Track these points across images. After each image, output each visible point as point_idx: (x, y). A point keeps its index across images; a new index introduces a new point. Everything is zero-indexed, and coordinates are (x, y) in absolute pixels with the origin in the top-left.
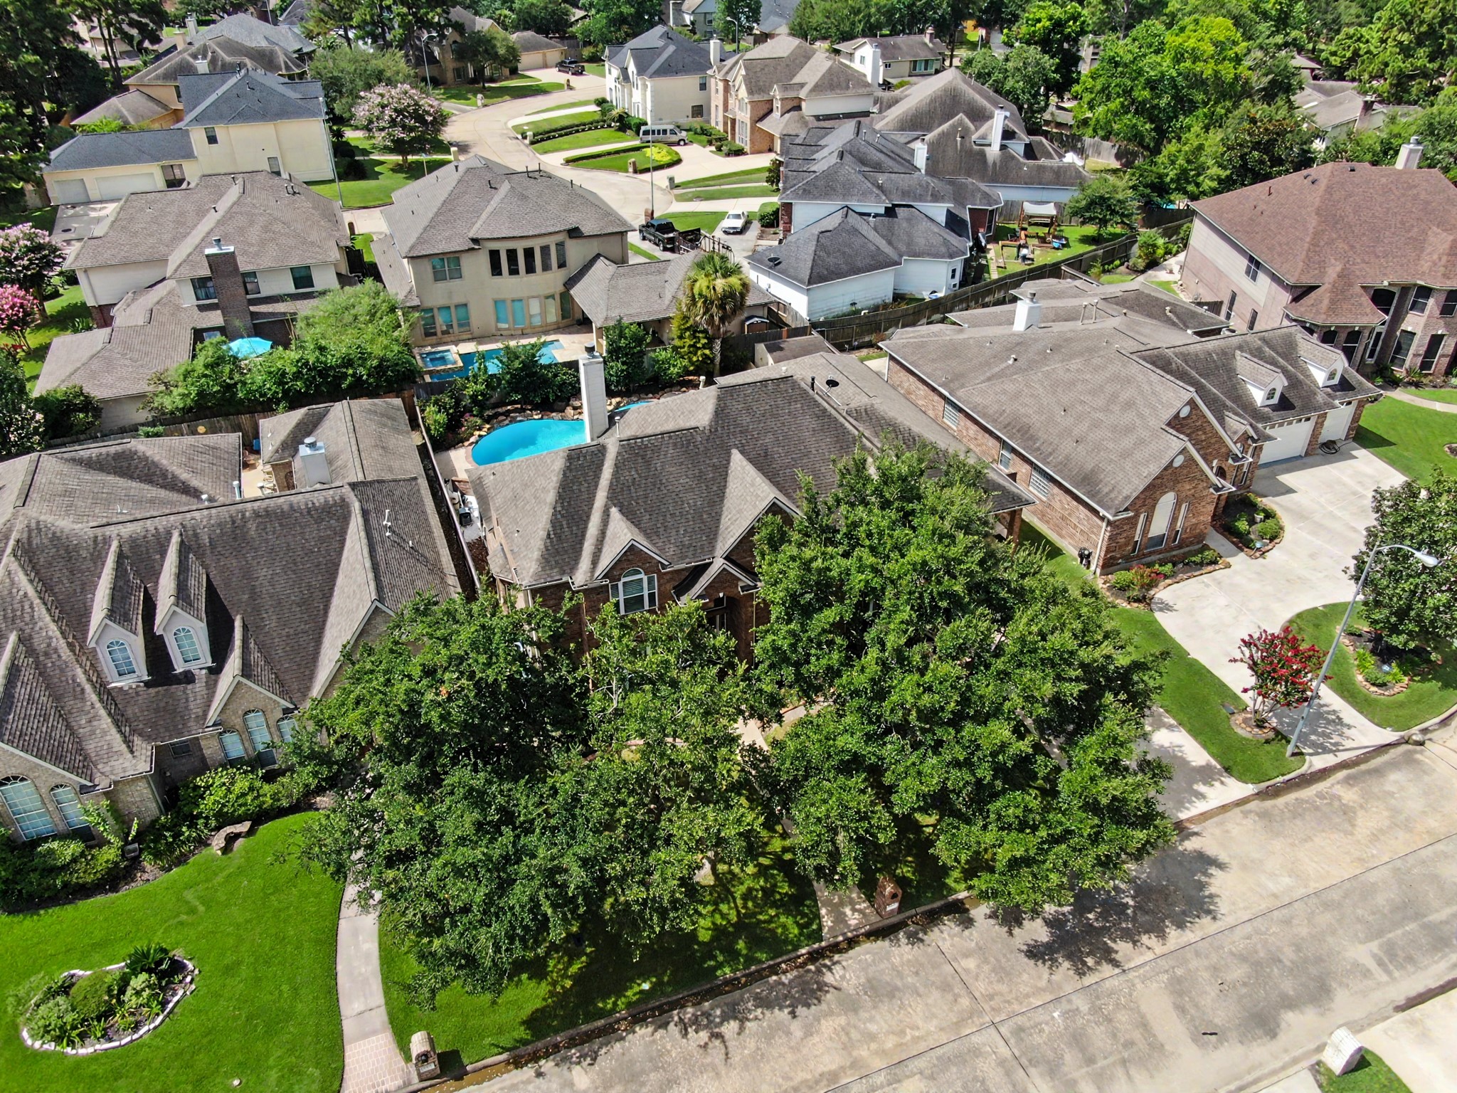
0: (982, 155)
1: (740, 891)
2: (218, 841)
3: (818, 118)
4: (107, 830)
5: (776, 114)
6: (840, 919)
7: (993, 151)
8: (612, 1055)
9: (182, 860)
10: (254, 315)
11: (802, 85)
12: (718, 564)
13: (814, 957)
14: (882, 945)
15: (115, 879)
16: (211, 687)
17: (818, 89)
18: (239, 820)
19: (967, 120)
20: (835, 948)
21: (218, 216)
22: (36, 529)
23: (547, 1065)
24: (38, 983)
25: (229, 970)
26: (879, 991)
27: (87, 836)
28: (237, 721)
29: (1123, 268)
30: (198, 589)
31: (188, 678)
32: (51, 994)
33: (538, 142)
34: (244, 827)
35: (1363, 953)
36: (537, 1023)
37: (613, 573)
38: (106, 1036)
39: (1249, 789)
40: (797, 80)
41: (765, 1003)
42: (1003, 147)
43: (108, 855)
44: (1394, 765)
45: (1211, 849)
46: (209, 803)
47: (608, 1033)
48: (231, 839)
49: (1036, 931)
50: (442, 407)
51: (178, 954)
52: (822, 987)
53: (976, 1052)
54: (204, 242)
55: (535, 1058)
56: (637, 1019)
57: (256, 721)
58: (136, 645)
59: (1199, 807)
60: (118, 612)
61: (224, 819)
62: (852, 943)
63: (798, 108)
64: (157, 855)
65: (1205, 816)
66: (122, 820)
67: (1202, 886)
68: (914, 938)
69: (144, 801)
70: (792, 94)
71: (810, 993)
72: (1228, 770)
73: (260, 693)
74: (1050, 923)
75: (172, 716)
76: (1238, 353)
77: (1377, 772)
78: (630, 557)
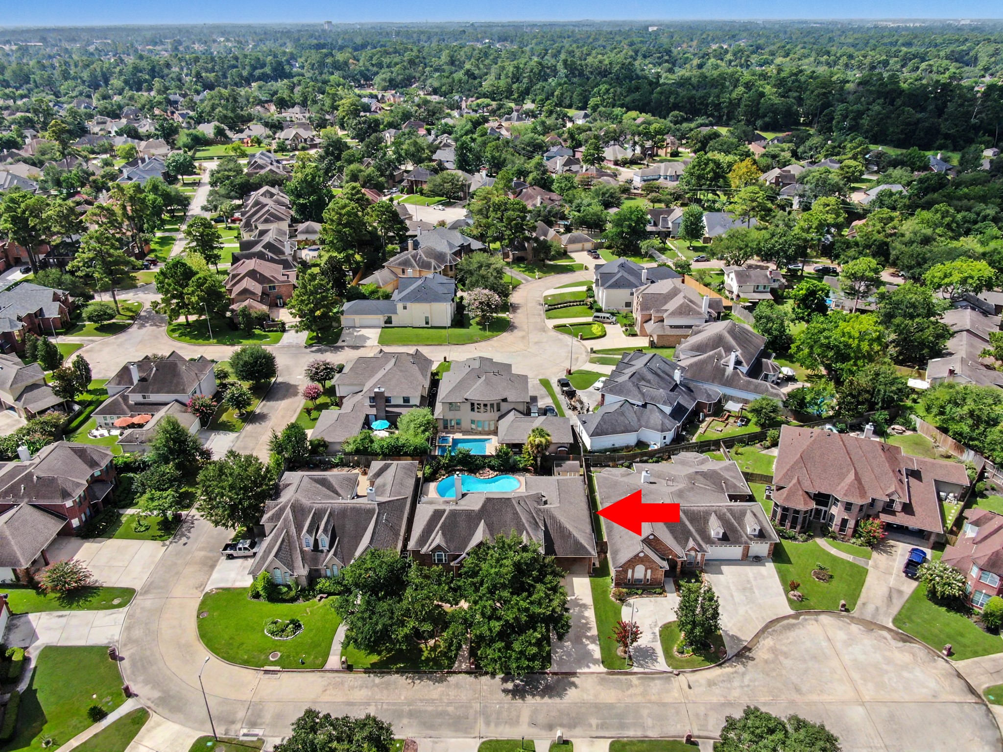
0: (724, 370)
1: (439, 650)
2: (318, 597)
3: (671, 326)
4: (293, 586)
5: (652, 321)
6: (460, 666)
7: (730, 369)
8: (387, 678)
9: (308, 600)
10: (387, 412)
11: (667, 310)
12: (464, 555)
13: (448, 673)
14: (468, 676)
15: (293, 600)
16: (327, 555)
17: (673, 314)
18: (324, 593)
19: (723, 351)
20: (455, 673)
21: (385, 372)
22: (297, 501)
23: (372, 675)
24: (270, 620)
25: (312, 630)
26: (457, 686)
27: (289, 587)
28: (330, 566)
29: (758, 445)
30: (330, 528)
31: (322, 551)
32: (273, 623)
33: (550, 310)
34: (325, 595)
35: (594, 722)
36: (374, 665)
37: (433, 551)
38: (281, 636)
39: (605, 670)
40: (664, 308)
41: (430, 679)
42: (735, 368)
43: (293, 593)
44: (659, 678)
45: (577, 683)
46: (318, 587)
47: (389, 673)
48: (321, 598)
49: (510, 686)
50: (432, 466)
51: (301, 623)
52: (446, 680)
53: (471, 707)
54: (375, 386)
55: (370, 673)
56: (397, 672)
57: (335, 568)
58: (312, 540)
59: (586, 670)
60: (309, 532)
61: (321, 592)
62: (460, 672)
63: (662, 321)
64: (304, 597)
65: (584, 673)
66: (298, 585)
67: (566, 690)
68: (476, 677)
69: (304, 582)
70: (659, 315)
71: (441, 680)
72: (603, 662)
73: (336, 561)
74: (515, 685)
75: (315, 561)
76: (713, 514)
77: (653, 679)
78: (438, 548)
